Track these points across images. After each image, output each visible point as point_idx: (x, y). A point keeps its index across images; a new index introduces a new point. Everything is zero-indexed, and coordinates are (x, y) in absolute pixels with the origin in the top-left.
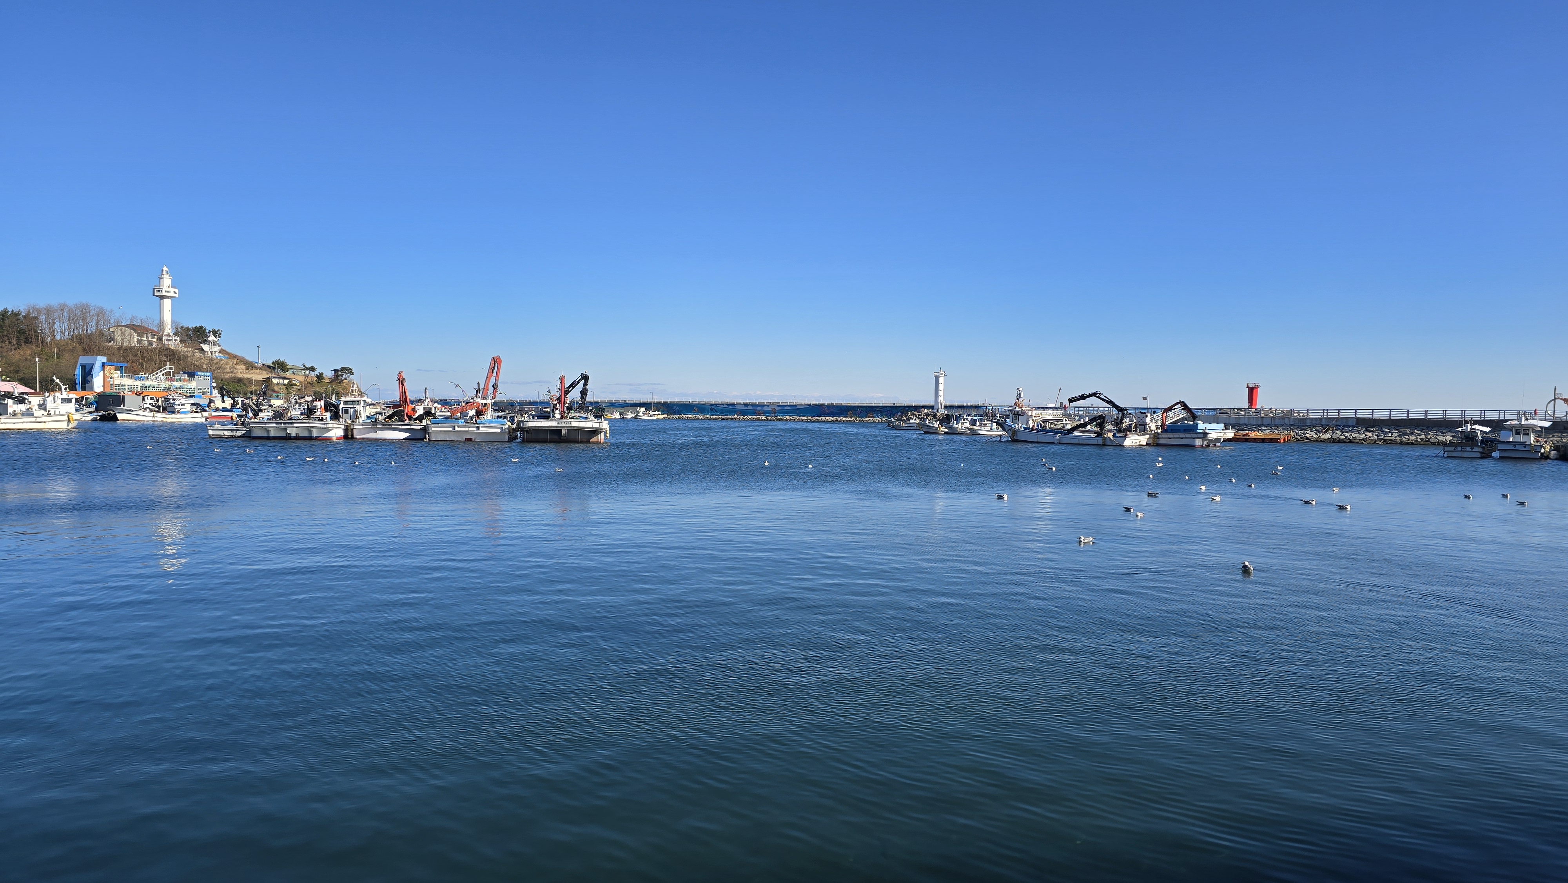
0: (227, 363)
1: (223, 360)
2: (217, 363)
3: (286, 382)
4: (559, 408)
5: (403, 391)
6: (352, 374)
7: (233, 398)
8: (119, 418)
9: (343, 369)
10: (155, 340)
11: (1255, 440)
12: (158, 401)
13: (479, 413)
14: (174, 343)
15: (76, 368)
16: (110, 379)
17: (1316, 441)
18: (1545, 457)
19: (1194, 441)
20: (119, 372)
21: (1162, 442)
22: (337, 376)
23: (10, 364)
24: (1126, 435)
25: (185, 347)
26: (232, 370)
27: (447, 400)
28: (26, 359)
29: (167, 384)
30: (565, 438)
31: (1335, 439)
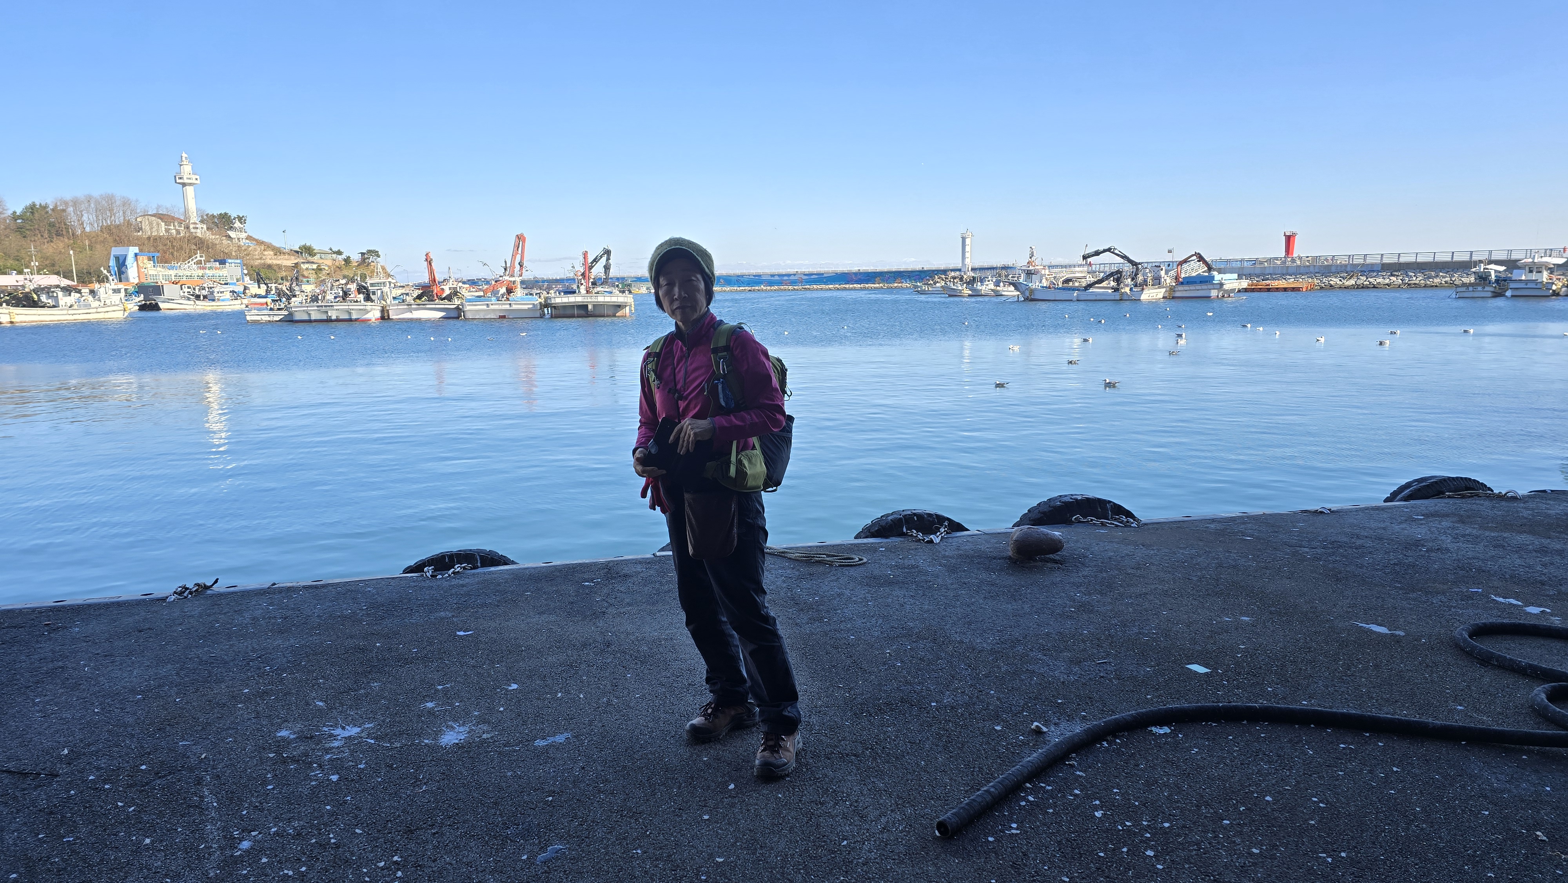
0: (255, 250)
1: (250, 247)
2: (246, 250)
3: (315, 266)
4: (585, 284)
5: (431, 272)
6: (379, 257)
7: (266, 284)
8: (161, 307)
9: (369, 252)
10: (183, 228)
11: (1277, 290)
12: (194, 289)
13: (510, 291)
14: (201, 231)
15: (109, 259)
16: (144, 270)
17: (1340, 287)
18: (1556, 294)
19: (1210, 292)
20: (152, 262)
21: (1177, 294)
22: (365, 259)
23: (47, 258)
24: (1143, 289)
25: (213, 235)
26: (260, 256)
27: (474, 280)
28: (60, 253)
29: (200, 272)
30: (592, 313)
31: (1359, 285)
